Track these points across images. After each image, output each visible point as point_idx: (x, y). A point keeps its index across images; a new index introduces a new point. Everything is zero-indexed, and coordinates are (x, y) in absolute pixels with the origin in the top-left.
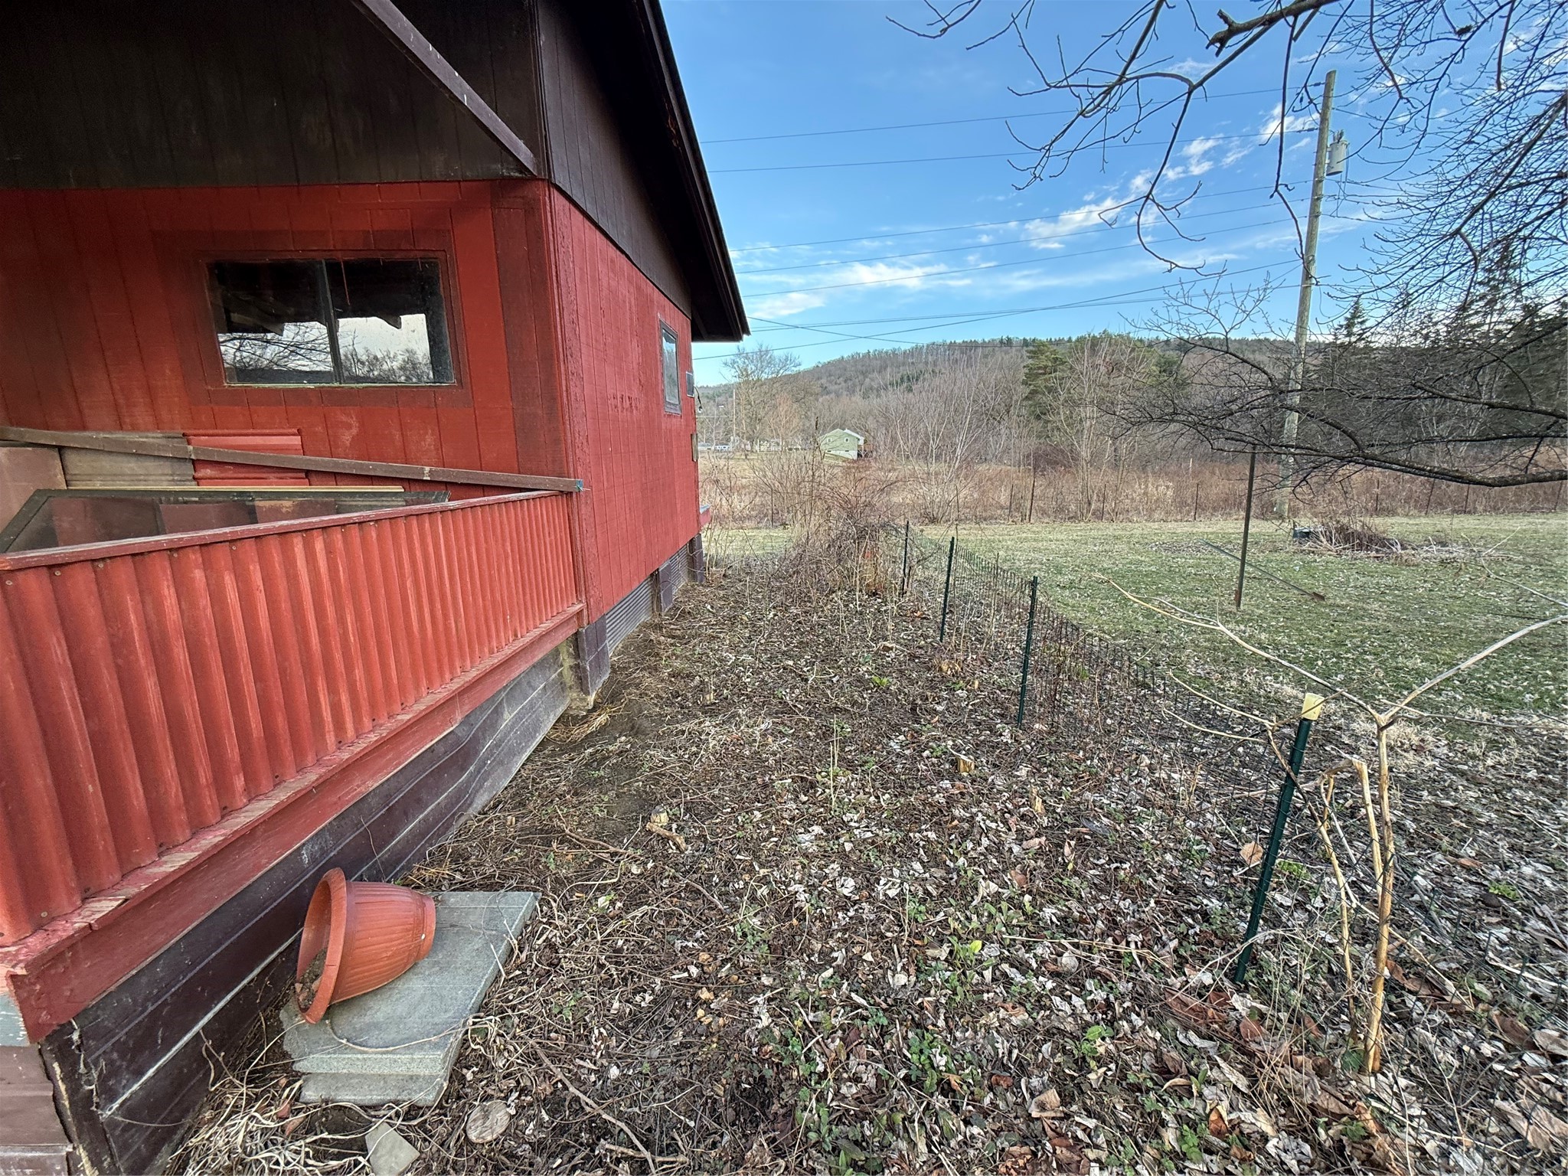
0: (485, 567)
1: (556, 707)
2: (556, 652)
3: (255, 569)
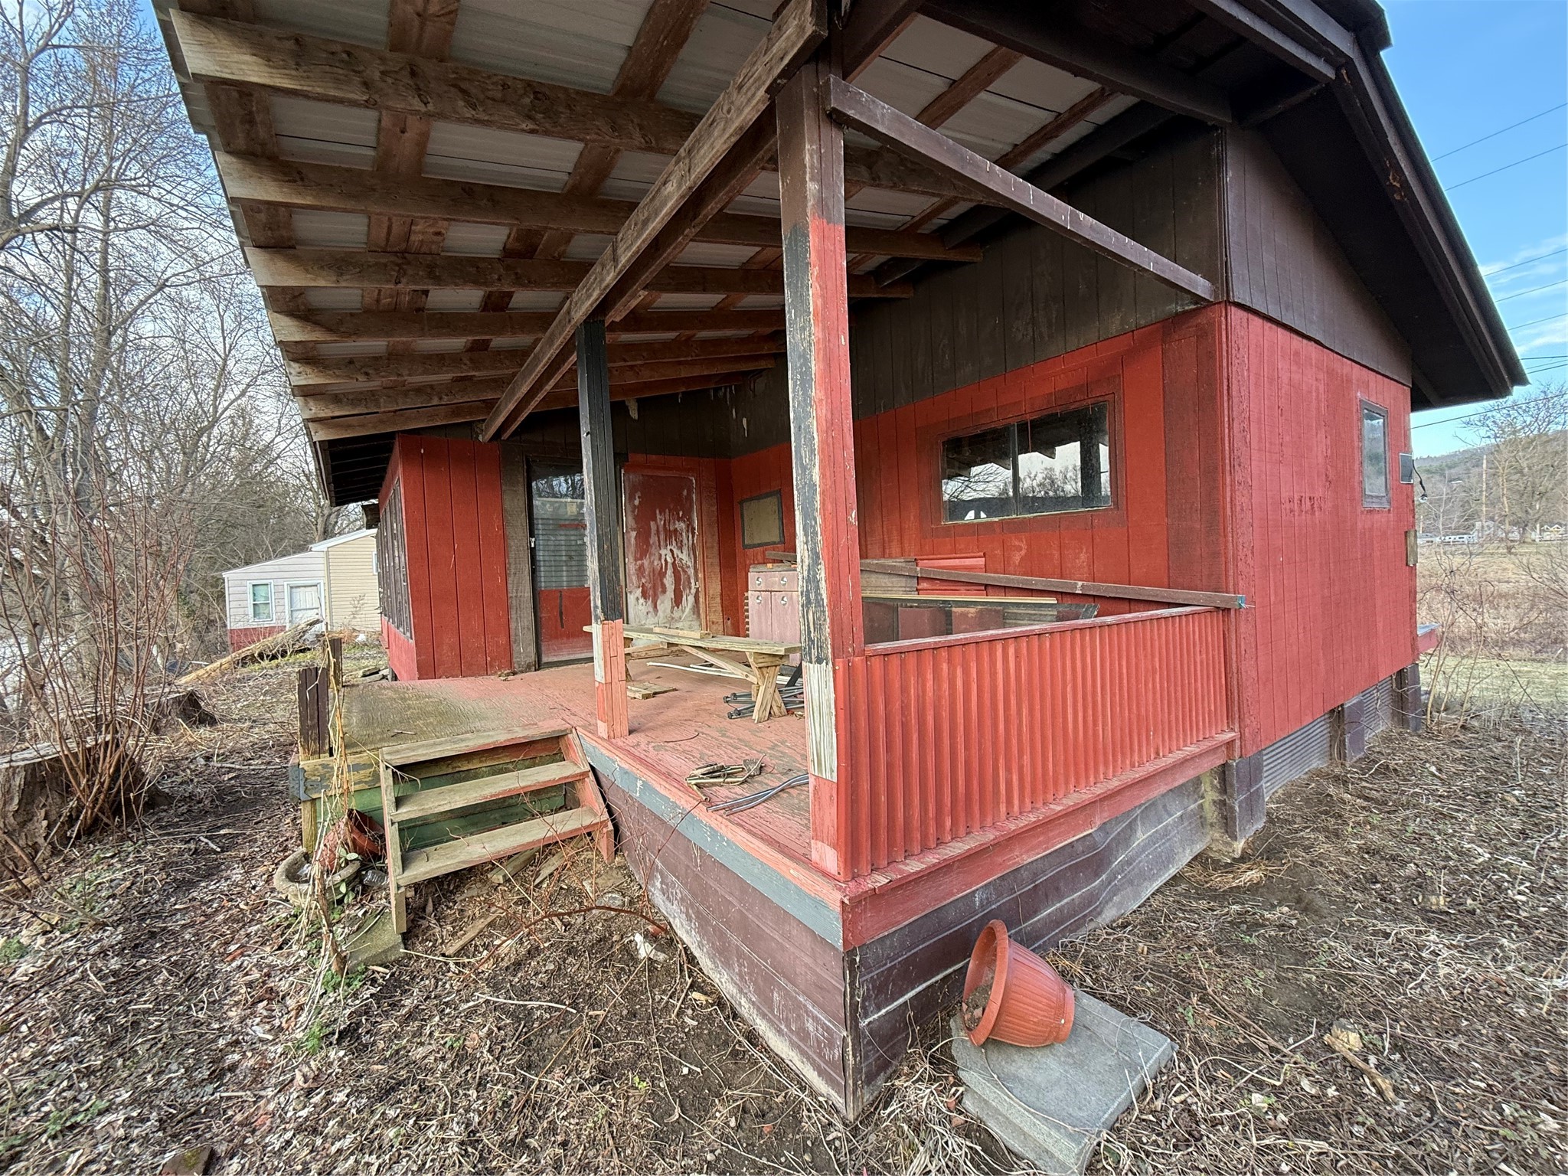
0: (1133, 681)
1: (1193, 842)
2: (1197, 782)
3: (973, 666)
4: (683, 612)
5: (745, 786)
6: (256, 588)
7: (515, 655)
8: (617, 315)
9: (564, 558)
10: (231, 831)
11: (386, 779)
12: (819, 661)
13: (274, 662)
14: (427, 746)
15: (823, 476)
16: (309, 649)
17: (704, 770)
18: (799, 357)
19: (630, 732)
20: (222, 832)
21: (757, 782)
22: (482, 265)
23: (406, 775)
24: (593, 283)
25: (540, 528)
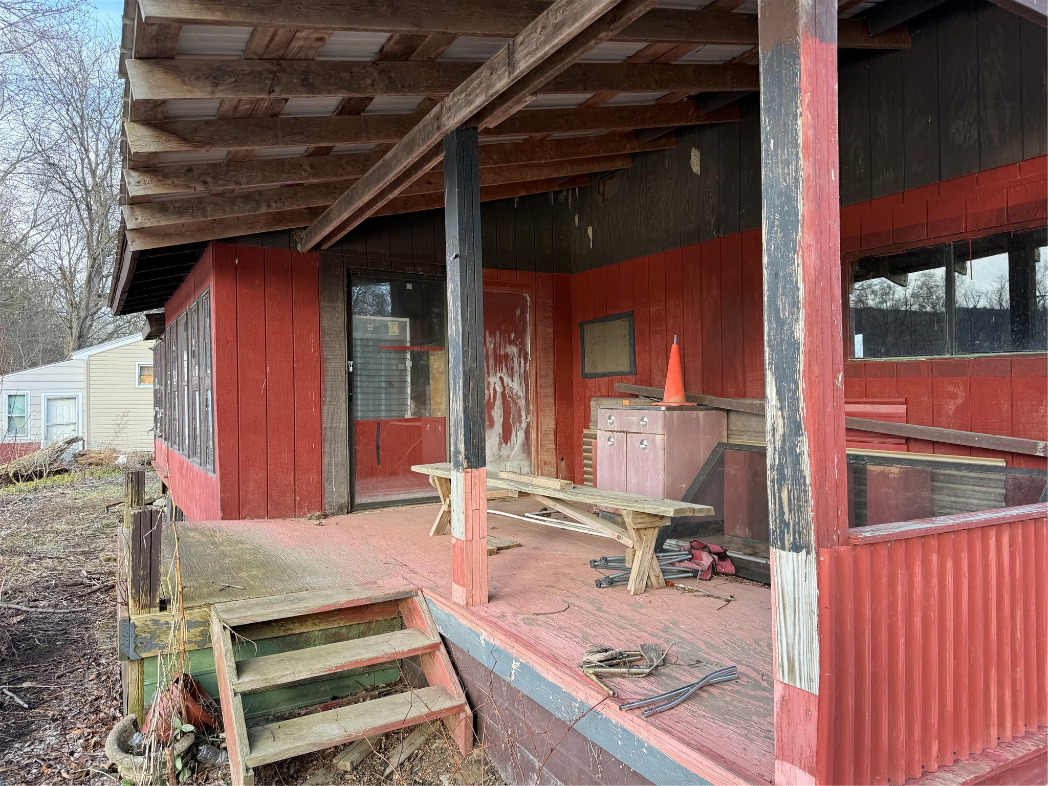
3: (965, 556)
4: (512, 449)
5: (652, 679)
6: (13, 399)
7: (327, 494)
8: (491, 122)
9: (383, 385)
10: (33, 684)
11: (221, 642)
12: (796, 548)
13: (31, 485)
14: (263, 604)
15: (809, 331)
16: (67, 471)
17: (602, 656)
18: (780, 195)
19: (491, 598)
20: (25, 685)
21: (664, 674)
22: (356, 69)
23: (244, 639)
24: (474, 89)
25: (358, 350)
